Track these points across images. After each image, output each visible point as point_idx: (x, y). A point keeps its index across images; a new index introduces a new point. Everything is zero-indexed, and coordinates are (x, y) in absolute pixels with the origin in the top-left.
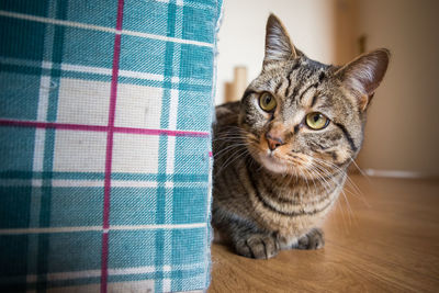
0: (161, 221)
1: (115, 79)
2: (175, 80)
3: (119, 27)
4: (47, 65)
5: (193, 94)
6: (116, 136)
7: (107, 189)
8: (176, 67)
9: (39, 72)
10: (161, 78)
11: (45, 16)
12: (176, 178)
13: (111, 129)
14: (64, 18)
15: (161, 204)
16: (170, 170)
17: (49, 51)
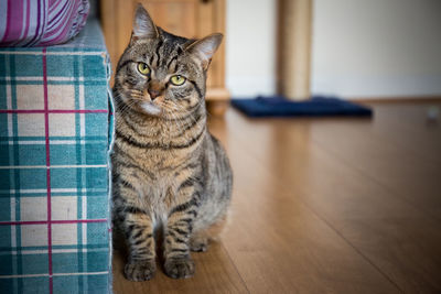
0: (81, 271)
1: (49, 195)
2: (84, 190)
3: (48, 165)
4: (13, 191)
5: (95, 198)
6: (53, 226)
7: (50, 254)
8: (84, 183)
9: (9, 196)
10: (75, 190)
11: (8, 165)
12: (88, 246)
13: (50, 222)
14: (18, 165)
15: (80, 261)
16: (85, 243)
17: (13, 185)
